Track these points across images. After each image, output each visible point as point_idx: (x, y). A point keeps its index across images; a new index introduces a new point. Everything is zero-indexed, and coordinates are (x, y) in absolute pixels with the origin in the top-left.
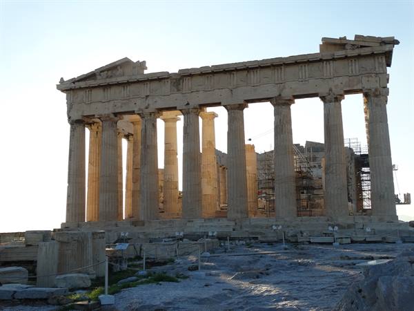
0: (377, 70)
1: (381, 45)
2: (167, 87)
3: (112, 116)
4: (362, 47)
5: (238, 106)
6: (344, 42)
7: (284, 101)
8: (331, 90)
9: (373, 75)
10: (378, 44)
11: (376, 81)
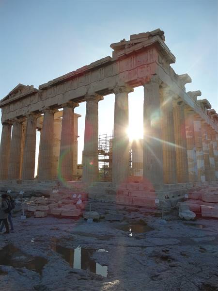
0: (148, 61)
1: (149, 39)
2: (36, 98)
3: (16, 119)
4: (136, 44)
5: (66, 104)
6: (124, 44)
7: (89, 97)
8: (117, 83)
9: (146, 66)
10: (148, 38)
11: (148, 70)
